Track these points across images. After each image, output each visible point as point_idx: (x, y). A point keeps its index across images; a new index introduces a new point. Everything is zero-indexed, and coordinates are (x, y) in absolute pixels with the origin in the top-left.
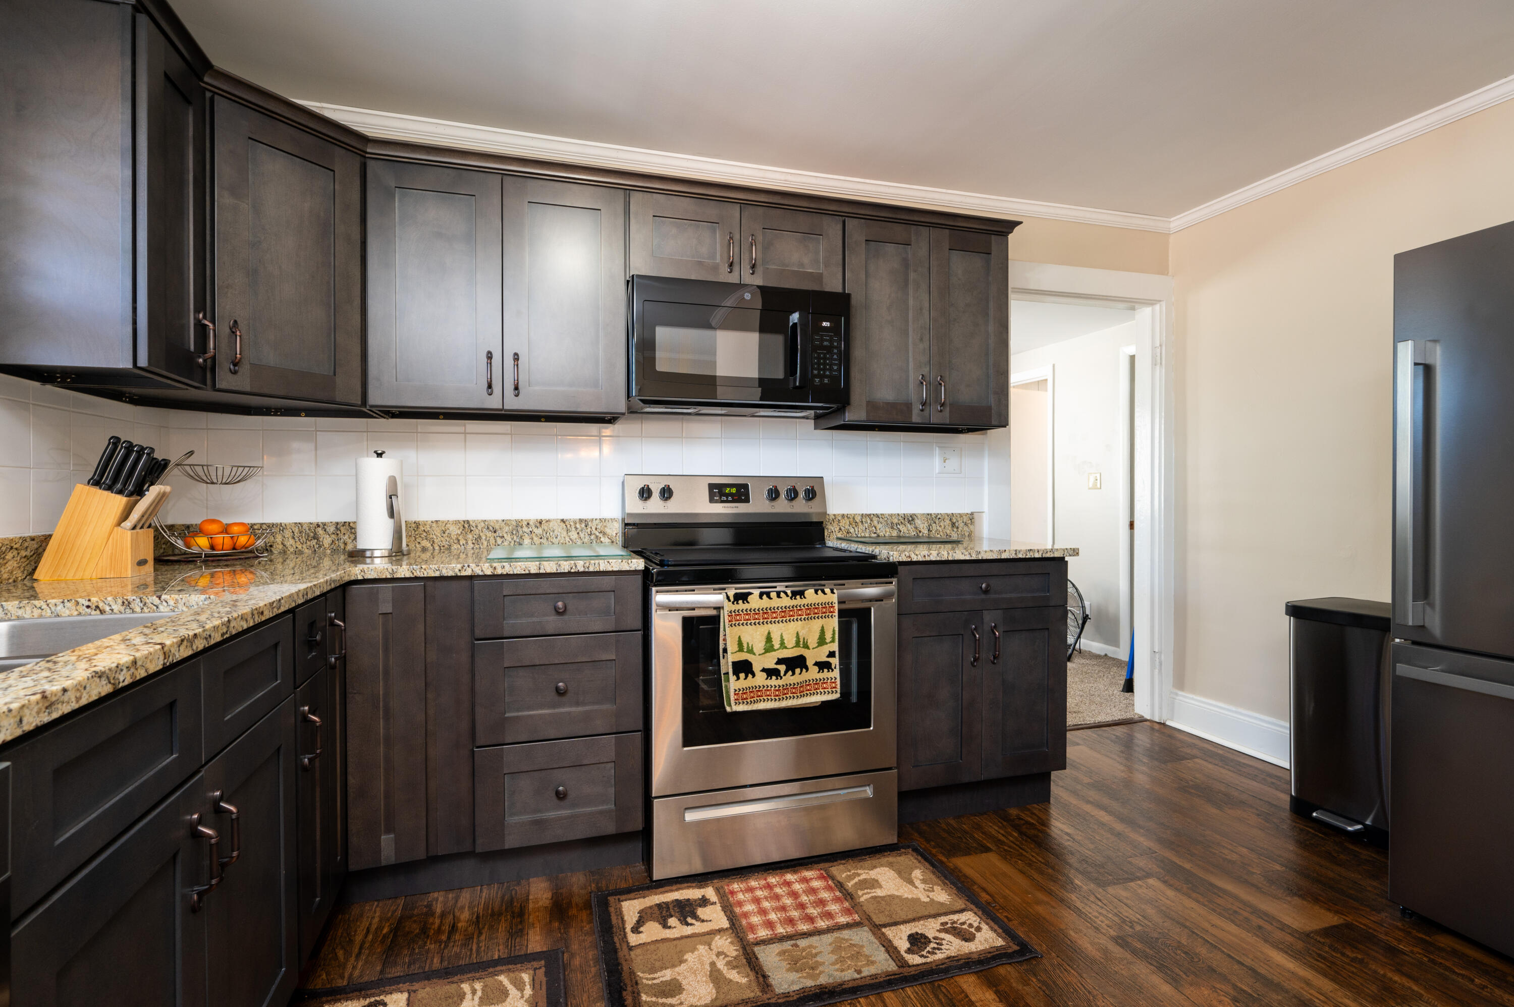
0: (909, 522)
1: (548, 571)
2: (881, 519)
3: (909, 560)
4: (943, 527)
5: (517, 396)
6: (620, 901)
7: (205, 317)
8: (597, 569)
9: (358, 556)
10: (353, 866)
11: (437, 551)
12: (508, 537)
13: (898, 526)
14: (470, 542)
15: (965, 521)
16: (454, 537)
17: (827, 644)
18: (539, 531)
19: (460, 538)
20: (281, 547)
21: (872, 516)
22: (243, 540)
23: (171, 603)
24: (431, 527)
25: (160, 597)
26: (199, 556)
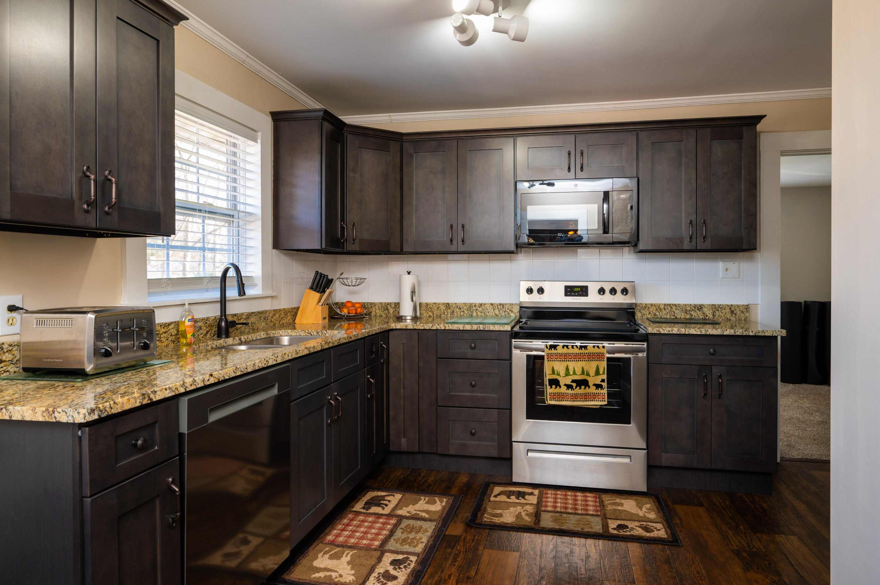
0: (698, 309)
1: (468, 329)
2: (678, 308)
3: (659, 333)
4: (724, 313)
5: (463, 244)
6: (495, 486)
7: (344, 224)
8: (489, 329)
9: (400, 319)
10: (392, 449)
11: (435, 318)
12: (466, 312)
13: (691, 312)
14: (449, 314)
15: (741, 310)
16: (442, 311)
17: (600, 375)
18: (480, 309)
19: (445, 311)
20: (374, 313)
21: (672, 305)
22: (359, 310)
23: (329, 333)
24: (433, 306)
25: (326, 331)
26: (344, 316)
